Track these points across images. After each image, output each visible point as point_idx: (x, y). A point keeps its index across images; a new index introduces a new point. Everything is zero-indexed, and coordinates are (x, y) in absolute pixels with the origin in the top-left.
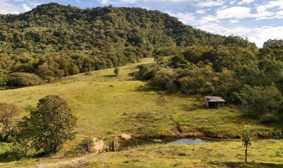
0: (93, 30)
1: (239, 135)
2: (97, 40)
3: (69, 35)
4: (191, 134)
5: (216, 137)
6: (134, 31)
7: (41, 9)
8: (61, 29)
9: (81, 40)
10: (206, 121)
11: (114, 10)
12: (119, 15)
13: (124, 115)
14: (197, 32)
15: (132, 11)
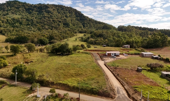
2: (51, 24)
3: (35, 21)
6: (65, 20)
9: (43, 24)
11: (50, 7)
14: (91, 19)
15: (58, 7)
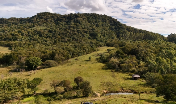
0: (70, 29)
1: (143, 91)
2: (73, 35)
3: (57, 32)
4: (127, 91)
5: (135, 92)
6: (93, 29)
7: (40, 16)
8: (52, 28)
9: (64, 36)
10: (132, 86)
11: (81, 16)
12: (84, 19)
13: (101, 83)
14: (129, 28)
15: (91, 15)
